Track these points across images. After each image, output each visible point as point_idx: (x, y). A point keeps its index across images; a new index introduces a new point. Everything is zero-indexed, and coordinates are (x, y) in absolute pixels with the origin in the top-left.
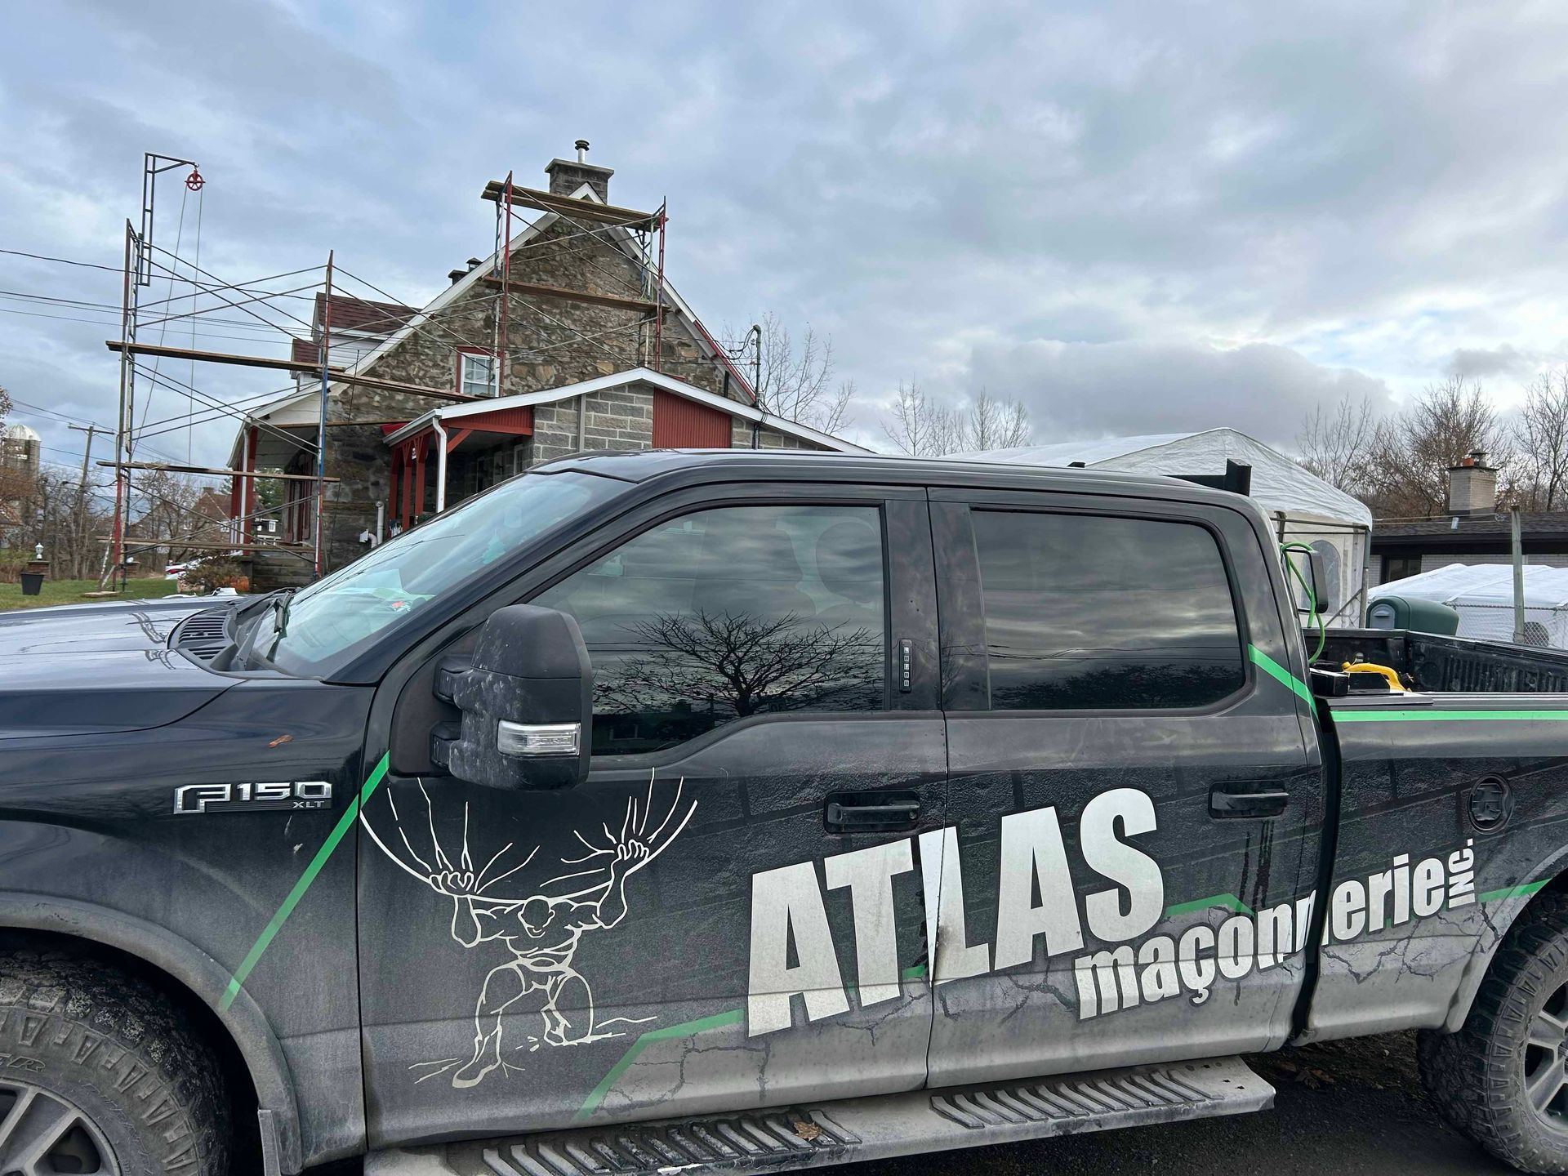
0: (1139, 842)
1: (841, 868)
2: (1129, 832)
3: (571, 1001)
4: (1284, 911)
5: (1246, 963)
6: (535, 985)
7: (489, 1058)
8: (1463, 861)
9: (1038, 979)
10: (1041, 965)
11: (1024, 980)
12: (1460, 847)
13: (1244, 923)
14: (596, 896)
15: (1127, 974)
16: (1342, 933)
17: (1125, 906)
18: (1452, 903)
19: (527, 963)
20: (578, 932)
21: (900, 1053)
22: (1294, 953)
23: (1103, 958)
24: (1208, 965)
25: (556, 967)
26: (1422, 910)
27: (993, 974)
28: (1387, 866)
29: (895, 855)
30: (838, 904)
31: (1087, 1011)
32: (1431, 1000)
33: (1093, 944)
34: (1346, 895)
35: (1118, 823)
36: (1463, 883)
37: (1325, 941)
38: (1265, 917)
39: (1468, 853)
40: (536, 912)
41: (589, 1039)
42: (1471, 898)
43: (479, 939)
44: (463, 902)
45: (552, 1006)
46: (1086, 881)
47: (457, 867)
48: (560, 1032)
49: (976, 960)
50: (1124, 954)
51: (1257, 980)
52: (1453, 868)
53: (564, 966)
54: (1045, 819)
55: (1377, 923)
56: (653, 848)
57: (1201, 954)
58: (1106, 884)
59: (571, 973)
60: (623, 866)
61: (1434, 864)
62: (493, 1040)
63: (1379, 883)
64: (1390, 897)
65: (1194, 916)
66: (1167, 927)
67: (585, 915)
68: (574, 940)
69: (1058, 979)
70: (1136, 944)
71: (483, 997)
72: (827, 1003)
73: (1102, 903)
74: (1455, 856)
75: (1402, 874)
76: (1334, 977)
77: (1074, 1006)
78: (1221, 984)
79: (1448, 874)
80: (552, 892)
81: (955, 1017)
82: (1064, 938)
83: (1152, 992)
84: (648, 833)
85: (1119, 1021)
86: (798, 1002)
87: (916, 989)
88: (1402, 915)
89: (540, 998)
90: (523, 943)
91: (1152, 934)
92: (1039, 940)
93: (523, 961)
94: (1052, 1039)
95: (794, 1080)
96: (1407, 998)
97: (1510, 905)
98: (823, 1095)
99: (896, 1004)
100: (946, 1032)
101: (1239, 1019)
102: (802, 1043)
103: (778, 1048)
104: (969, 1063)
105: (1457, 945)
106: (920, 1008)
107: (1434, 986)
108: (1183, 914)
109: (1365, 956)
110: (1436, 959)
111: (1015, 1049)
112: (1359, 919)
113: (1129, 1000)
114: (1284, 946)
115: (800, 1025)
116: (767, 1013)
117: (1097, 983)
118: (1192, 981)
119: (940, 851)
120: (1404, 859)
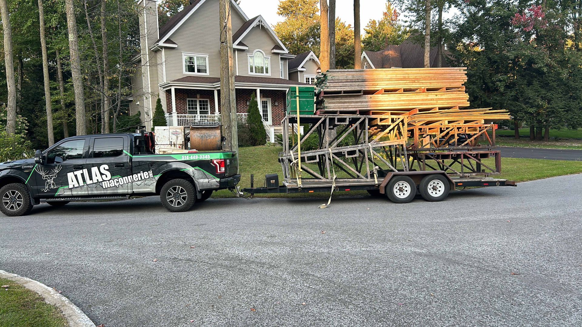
7: (47, 189)
8: (151, 172)
10: (98, 183)
12: (150, 170)
14: (54, 175)
15: (108, 184)
19: (49, 181)
20: (53, 178)
21: (85, 191)
23: (105, 182)
24: (118, 183)
25: (51, 181)
26: (146, 178)
28: (140, 173)
29: (81, 172)
30: (76, 176)
31: (104, 187)
32: (150, 189)
33: (104, 181)
36: (151, 175)
38: (124, 178)
40: (49, 177)
41: (55, 188)
42: (153, 176)
43: (45, 179)
44: (43, 175)
45: (52, 185)
46: (102, 174)
47: (42, 172)
48: (53, 187)
49: (91, 182)
50: (108, 182)
51: (124, 185)
54: (96, 168)
55: (140, 179)
56: (58, 171)
57: (117, 182)
58: (104, 174)
59: (53, 182)
60: (56, 173)
62: (47, 187)
63: (139, 175)
64: (141, 176)
65: (115, 178)
66: (112, 179)
69: (101, 184)
70: (109, 181)
71: (46, 184)
72: (77, 185)
73: (104, 177)
74: (149, 171)
75: (142, 174)
76: (134, 185)
77: (102, 187)
80: (50, 175)
81: (90, 187)
82: (100, 180)
85: (108, 189)
86: (74, 185)
87: (85, 184)
88: (143, 178)
89: (50, 184)
90: (49, 179)
91: (110, 180)
92: (97, 180)
94: (102, 190)
95: (75, 193)
96: (147, 188)
97: (157, 177)
98: (78, 195)
99: (83, 186)
100: (89, 189)
101: (123, 189)
102: (75, 189)
103: (72, 189)
104: (92, 192)
105: (152, 182)
106: (86, 186)
107: (150, 187)
108: (113, 177)
109: (139, 183)
110: (149, 184)
111: (97, 191)
112: (137, 179)
113: (109, 186)
114: (127, 181)
115: (74, 187)
116: (71, 186)
117: (105, 185)
118: (116, 185)
119: (85, 171)
120: (142, 172)
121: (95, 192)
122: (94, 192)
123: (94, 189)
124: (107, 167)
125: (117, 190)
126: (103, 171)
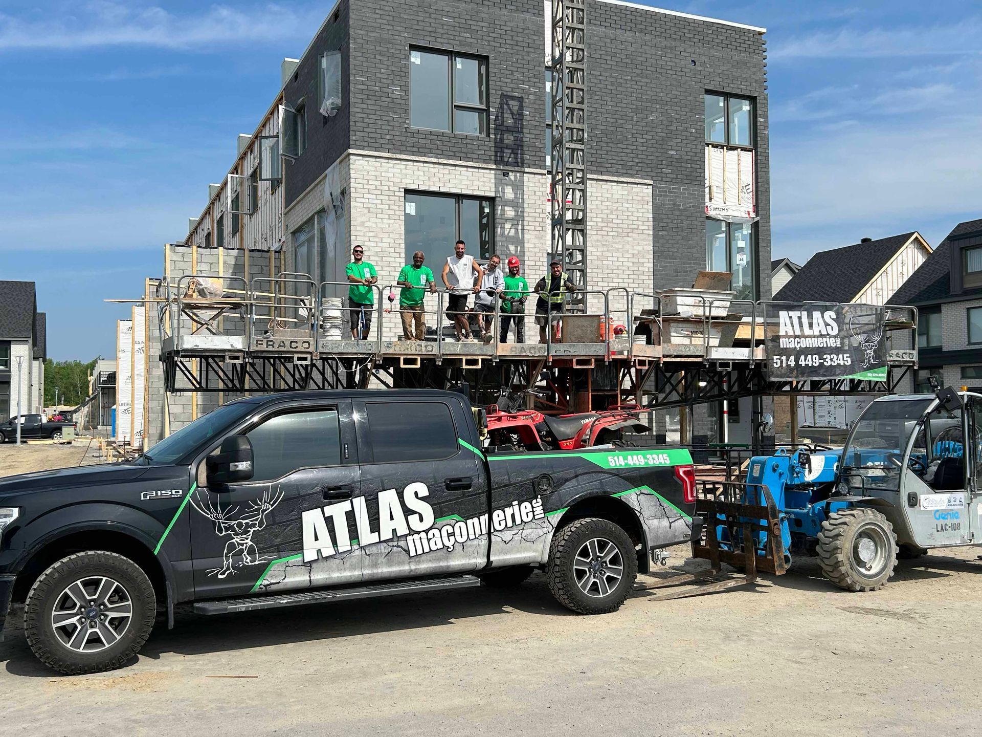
0: (423, 499)
1: (329, 510)
2: (420, 496)
3: (251, 552)
4: (476, 520)
5: (465, 538)
6: (241, 547)
7: (228, 569)
8: (538, 503)
9: (395, 543)
10: (396, 539)
11: (391, 544)
12: (536, 498)
13: (462, 524)
14: (256, 520)
15: (425, 542)
16: (498, 527)
17: (421, 520)
18: (536, 517)
19: (238, 540)
20: (252, 531)
21: (353, 568)
22: (482, 534)
23: (416, 536)
24: (452, 538)
25: (246, 541)
26: (525, 519)
27: (380, 542)
28: (510, 505)
30: (329, 521)
31: (413, 553)
32: (535, 551)
33: (412, 532)
34: (497, 515)
35: (416, 493)
36: (539, 510)
37: (492, 530)
38: (469, 522)
39: (539, 500)
40: (240, 525)
41: (257, 563)
42: (543, 515)
43: (224, 533)
44: (219, 522)
45: (245, 553)
46: (407, 512)
47: (217, 512)
48: (248, 561)
49: (374, 538)
50: (423, 535)
51: (469, 543)
52: (534, 505)
53: (248, 541)
54: (392, 493)
55: (510, 524)
56: (272, 506)
57: (449, 535)
58: (414, 512)
59: (251, 543)
60: (264, 511)
61: (527, 504)
62: (229, 563)
63: (509, 511)
64: (513, 516)
65: (445, 523)
66: (436, 526)
67: (253, 525)
68: (251, 533)
69: (402, 543)
70: (427, 532)
71: (225, 551)
73: (413, 519)
74: (534, 501)
75: (516, 508)
76: (496, 542)
77: (408, 552)
78: (456, 544)
79: (533, 507)
80: (243, 519)
81: (369, 555)
82: (402, 530)
83: (434, 548)
84: (270, 501)
85: (424, 557)
86: (319, 551)
87: (356, 547)
88: (518, 521)
89: (242, 551)
90: (236, 534)
91: (431, 528)
92: (394, 531)
93: (236, 540)
94: (402, 563)
95: (320, 576)
96: (525, 550)
97: (556, 517)
98: (329, 582)
99: (350, 551)
100: (367, 560)
101: (466, 556)
102: (321, 564)
103: (314, 565)
104: (375, 571)
105: (540, 531)
106: (358, 553)
107: (534, 546)
108: (441, 521)
109: (507, 535)
110: (534, 536)
111: (390, 566)
112: (503, 523)
113: (427, 550)
114: (478, 532)
115: (321, 558)
116: (310, 555)
117: (415, 545)
118: (447, 543)
119: (360, 504)
120: (516, 502)
121: (385, 570)
122: (380, 571)
123: (382, 560)
124: (423, 490)
125: (447, 559)
126: (412, 502)
